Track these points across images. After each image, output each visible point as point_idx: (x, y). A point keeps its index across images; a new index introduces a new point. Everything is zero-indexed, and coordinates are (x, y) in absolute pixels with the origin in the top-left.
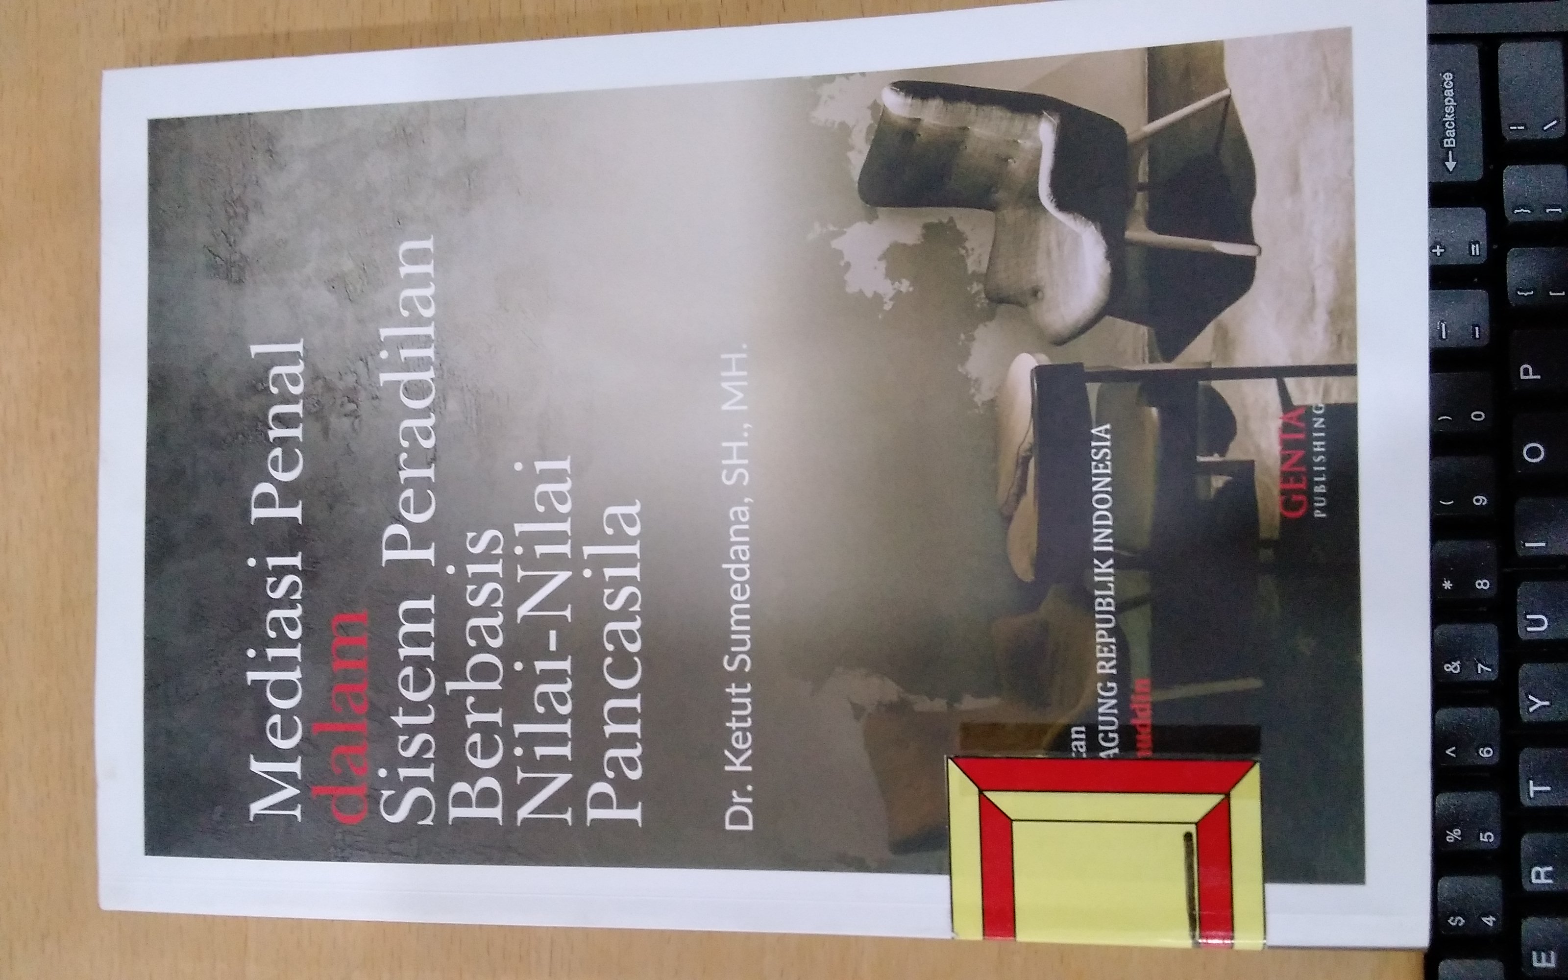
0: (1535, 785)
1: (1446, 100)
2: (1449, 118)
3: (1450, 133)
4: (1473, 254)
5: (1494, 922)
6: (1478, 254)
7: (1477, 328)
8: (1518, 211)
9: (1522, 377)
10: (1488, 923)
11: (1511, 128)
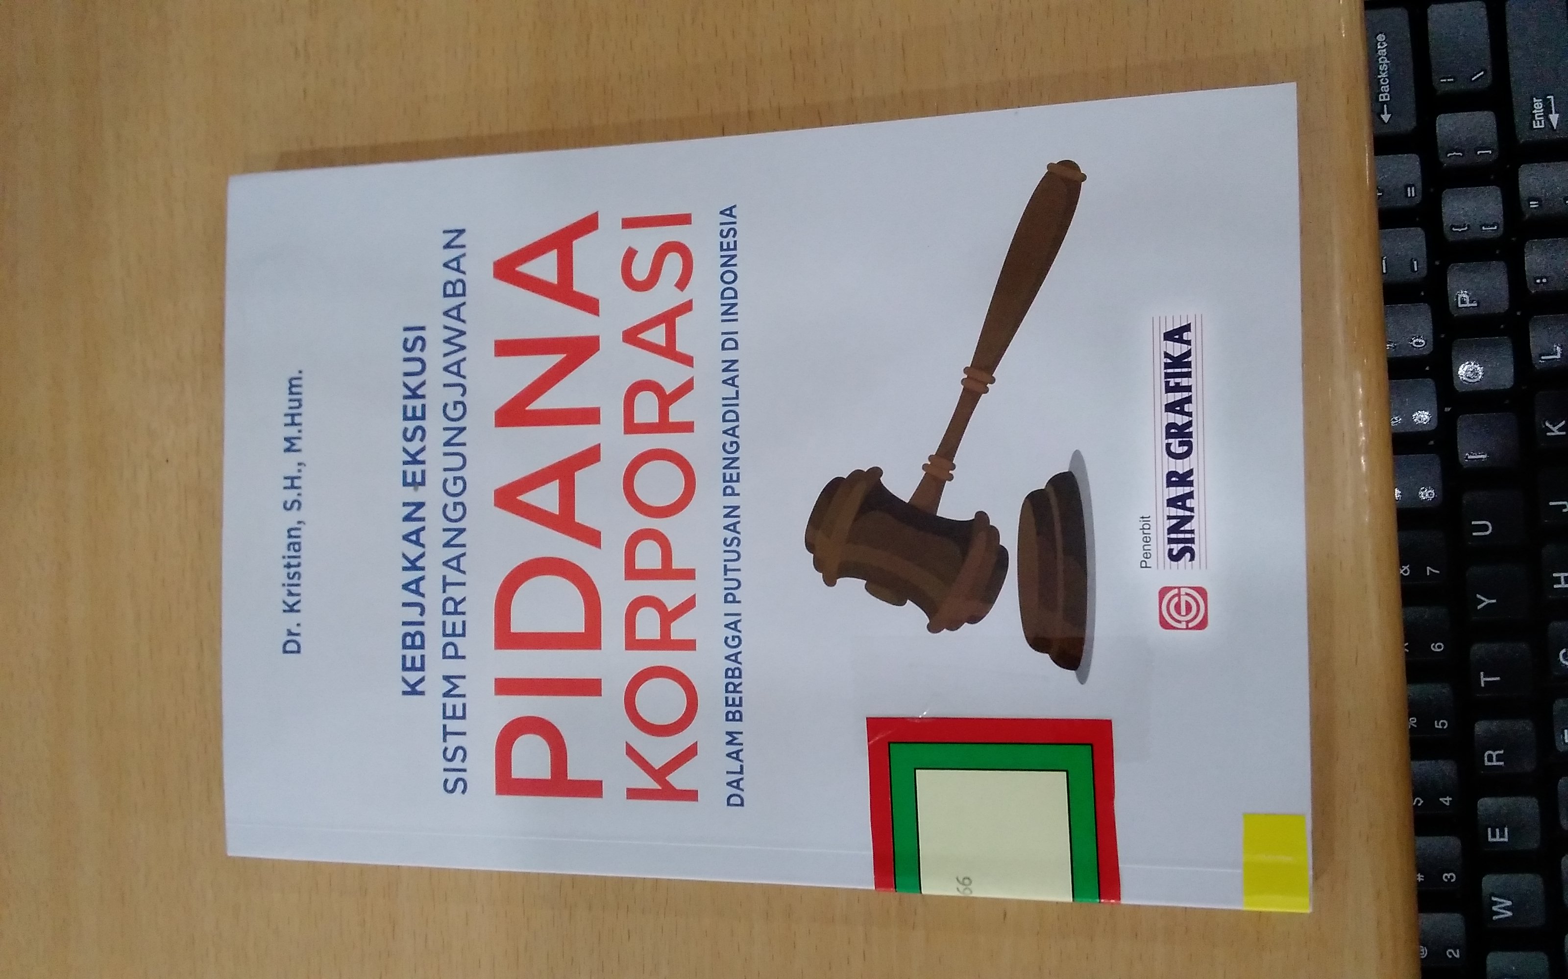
0: (1484, 677)
1: (1380, 59)
2: (1384, 75)
3: (1385, 88)
4: (1409, 195)
5: (1450, 801)
6: (1413, 195)
7: (1415, 262)
8: (1451, 154)
9: (1460, 305)
10: (1444, 802)
11: (1442, 81)
